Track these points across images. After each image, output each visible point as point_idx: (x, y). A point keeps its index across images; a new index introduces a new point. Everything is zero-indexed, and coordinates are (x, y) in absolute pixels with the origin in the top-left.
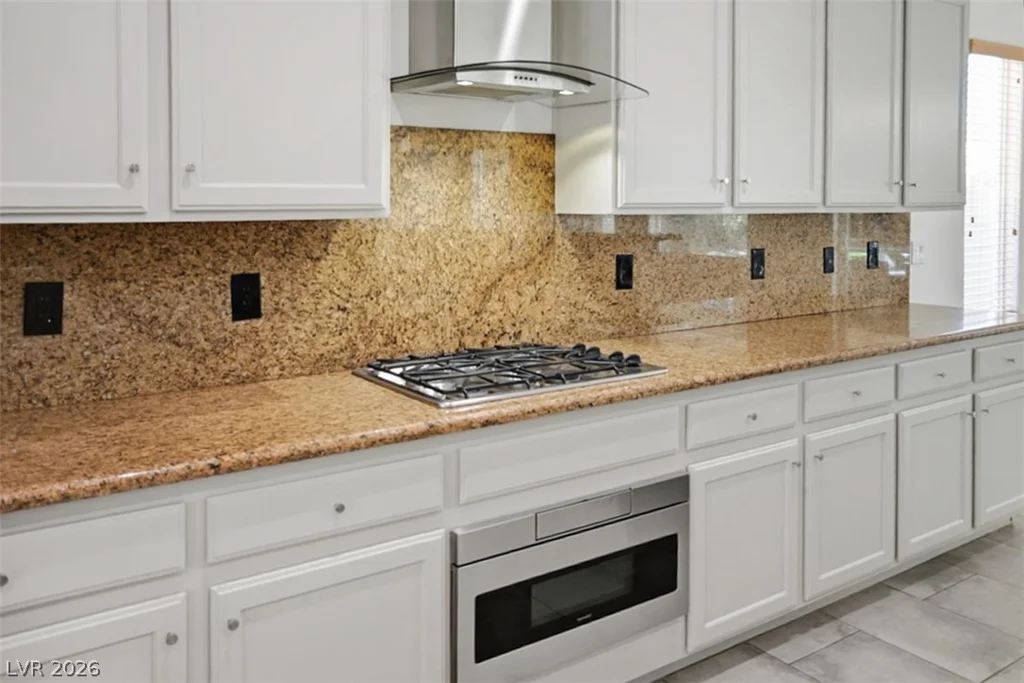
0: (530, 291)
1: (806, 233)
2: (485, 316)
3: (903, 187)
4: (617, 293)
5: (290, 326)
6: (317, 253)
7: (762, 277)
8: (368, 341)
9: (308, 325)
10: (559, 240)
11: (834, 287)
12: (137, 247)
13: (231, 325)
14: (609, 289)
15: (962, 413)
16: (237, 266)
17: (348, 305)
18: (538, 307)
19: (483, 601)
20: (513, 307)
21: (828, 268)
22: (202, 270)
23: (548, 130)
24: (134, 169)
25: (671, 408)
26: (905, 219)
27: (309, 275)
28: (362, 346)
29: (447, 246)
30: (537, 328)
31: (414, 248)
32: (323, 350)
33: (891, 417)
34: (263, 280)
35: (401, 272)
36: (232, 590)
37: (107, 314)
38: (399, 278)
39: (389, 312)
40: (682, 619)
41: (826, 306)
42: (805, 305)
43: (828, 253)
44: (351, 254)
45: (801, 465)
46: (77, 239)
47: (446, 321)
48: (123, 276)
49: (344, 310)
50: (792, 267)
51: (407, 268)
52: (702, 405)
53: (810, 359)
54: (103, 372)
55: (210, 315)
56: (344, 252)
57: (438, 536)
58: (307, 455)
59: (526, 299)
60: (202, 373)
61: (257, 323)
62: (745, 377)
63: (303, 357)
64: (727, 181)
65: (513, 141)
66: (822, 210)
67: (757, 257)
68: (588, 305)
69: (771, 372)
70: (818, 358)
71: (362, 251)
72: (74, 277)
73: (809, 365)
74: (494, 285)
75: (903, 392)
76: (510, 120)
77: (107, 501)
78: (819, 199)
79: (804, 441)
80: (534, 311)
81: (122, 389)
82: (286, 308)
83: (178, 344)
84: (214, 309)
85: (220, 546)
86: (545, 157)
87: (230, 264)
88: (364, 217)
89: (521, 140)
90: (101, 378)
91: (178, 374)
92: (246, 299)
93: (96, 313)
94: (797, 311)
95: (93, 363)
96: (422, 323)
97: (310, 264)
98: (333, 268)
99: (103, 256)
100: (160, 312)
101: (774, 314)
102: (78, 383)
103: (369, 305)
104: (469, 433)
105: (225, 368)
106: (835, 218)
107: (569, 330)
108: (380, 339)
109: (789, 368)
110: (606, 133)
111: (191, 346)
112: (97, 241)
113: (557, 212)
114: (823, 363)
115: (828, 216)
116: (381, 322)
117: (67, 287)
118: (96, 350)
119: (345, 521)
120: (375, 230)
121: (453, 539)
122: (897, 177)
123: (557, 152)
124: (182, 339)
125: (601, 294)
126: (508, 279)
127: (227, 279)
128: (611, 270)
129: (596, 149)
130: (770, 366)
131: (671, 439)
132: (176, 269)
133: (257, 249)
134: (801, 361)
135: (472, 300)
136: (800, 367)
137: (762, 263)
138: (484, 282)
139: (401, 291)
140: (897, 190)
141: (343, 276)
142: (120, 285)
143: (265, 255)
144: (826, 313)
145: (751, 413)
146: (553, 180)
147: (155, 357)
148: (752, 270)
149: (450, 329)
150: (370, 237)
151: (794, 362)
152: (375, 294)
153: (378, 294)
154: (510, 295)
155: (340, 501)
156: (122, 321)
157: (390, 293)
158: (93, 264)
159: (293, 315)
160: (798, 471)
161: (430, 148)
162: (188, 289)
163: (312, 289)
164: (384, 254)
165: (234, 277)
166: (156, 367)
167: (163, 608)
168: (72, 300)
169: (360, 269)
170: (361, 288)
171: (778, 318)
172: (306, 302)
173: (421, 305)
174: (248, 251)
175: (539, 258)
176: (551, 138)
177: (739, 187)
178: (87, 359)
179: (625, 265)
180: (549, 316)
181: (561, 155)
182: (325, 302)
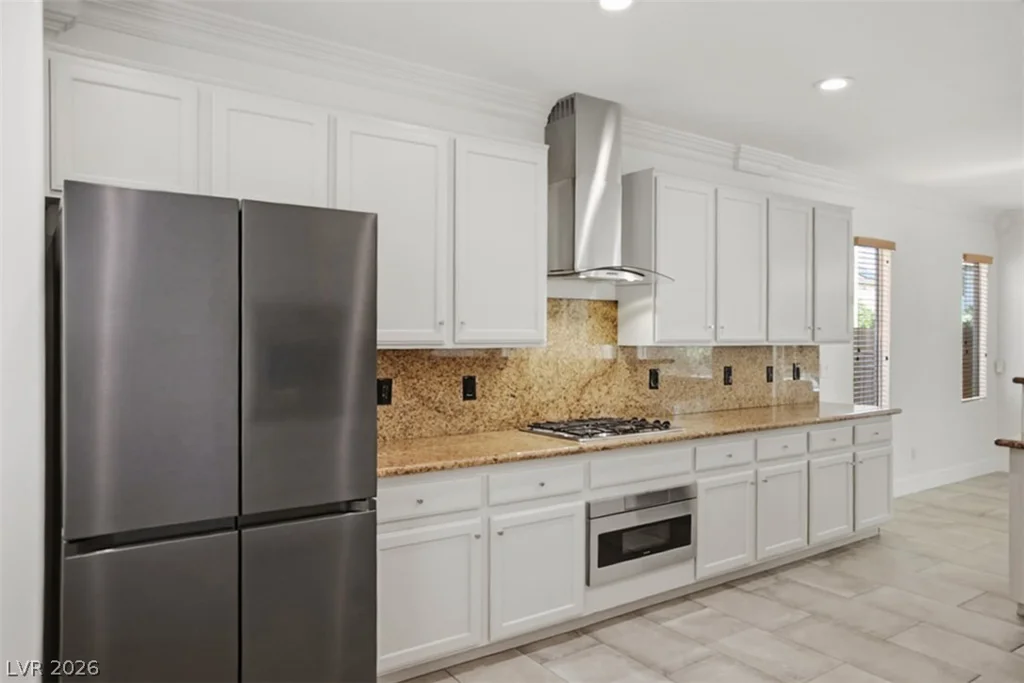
0: (605, 389)
1: (756, 358)
2: (582, 402)
3: (813, 331)
4: (651, 391)
5: (489, 404)
6: (501, 366)
7: (730, 384)
8: (525, 414)
9: (497, 404)
10: (619, 361)
11: (774, 391)
12: (422, 361)
13: (462, 403)
14: (645, 388)
15: (847, 463)
16: (465, 372)
17: (516, 394)
18: (609, 398)
19: (602, 538)
20: (596, 397)
21: (770, 379)
22: (450, 374)
23: (614, 299)
24: (441, 323)
25: (686, 450)
26: (815, 349)
27: (498, 377)
28: (522, 417)
29: (563, 363)
30: (608, 410)
31: (547, 364)
32: (504, 417)
33: (805, 462)
34: (477, 381)
35: (541, 377)
36: (501, 518)
37: (409, 395)
38: (540, 380)
39: (535, 399)
40: (693, 560)
41: (768, 402)
42: (756, 401)
43: (770, 370)
44: (518, 366)
45: (755, 484)
46: (398, 357)
47: (562, 403)
48: (417, 376)
49: (514, 396)
50: (748, 377)
51: (544, 374)
52: (703, 447)
53: (759, 426)
54: (407, 424)
55: (454, 397)
56: (514, 366)
57: (581, 504)
58: (531, 458)
59: (603, 394)
60: (450, 427)
61: (474, 402)
62: (725, 434)
63: (495, 420)
64: (713, 327)
65: (596, 305)
66: (767, 344)
67: (728, 371)
68: (635, 398)
69: (739, 432)
70: (764, 426)
71: (522, 364)
72: (396, 376)
73: (760, 429)
74: (586, 385)
75: (811, 449)
76: (596, 293)
77: (458, 472)
78: (764, 337)
79: (756, 473)
80: (607, 400)
81: (415, 434)
82: (487, 395)
83: (439, 412)
84: (454, 394)
85: (495, 498)
86: (613, 313)
87: (462, 371)
88: (523, 346)
89: (601, 304)
90: (407, 427)
91: (439, 427)
92: (469, 389)
93: (405, 394)
94: (750, 404)
95: (404, 420)
96: (551, 405)
97: (498, 372)
98: (508, 375)
99: (408, 366)
100: (432, 394)
101: (737, 406)
102: (398, 429)
103: (526, 394)
104: (596, 453)
105: (459, 425)
106: (774, 349)
107: (624, 412)
108: (531, 413)
109: (748, 430)
110: (649, 300)
111: (445, 413)
112: (406, 359)
113: (619, 344)
114: (767, 428)
115: (770, 348)
116: (531, 403)
117: (394, 381)
118: (405, 413)
119: (544, 491)
120: (528, 354)
121: (588, 506)
122: (810, 324)
123: (619, 310)
124: (441, 409)
125: (641, 391)
126: (593, 381)
127: (461, 379)
128: (647, 377)
129: (643, 310)
130: (739, 428)
131: (688, 466)
132: (439, 374)
133: (474, 363)
134: (755, 426)
135: (575, 393)
136: (754, 430)
137: (730, 374)
138: (582, 383)
139: (541, 388)
140: (810, 332)
141: (514, 379)
142: (415, 381)
143: (478, 366)
144: (768, 406)
145: (728, 453)
146: (616, 326)
147: (430, 418)
148: (725, 379)
149: (565, 409)
150: (526, 357)
151: (751, 426)
152: (528, 389)
153: (530, 388)
154: (594, 391)
155: (542, 481)
156: (416, 399)
157: (536, 388)
158: (404, 370)
159: (490, 398)
160: (753, 487)
161: (555, 309)
162: (444, 383)
163: (499, 385)
164: (533, 368)
165: (464, 378)
166: (430, 422)
167: (473, 523)
168: (396, 387)
169: (521, 375)
170: (522, 384)
171: (740, 409)
172: (496, 392)
173: (551, 395)
174: (471, 364)
175: (609, 370)
176: (616, 303)
177: (719, 330)
178: (401, 418)
179: (654, 375)
180: (615, 403)
181: (621, 312)
182: (505, 392)
